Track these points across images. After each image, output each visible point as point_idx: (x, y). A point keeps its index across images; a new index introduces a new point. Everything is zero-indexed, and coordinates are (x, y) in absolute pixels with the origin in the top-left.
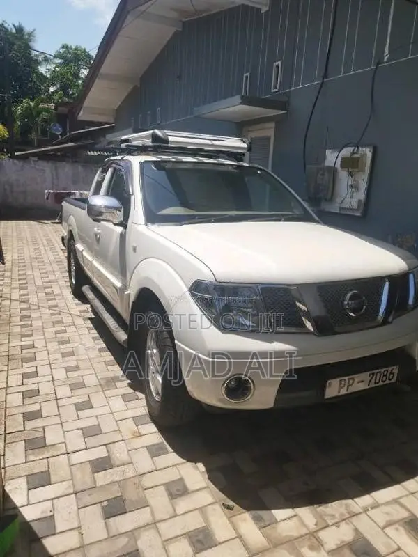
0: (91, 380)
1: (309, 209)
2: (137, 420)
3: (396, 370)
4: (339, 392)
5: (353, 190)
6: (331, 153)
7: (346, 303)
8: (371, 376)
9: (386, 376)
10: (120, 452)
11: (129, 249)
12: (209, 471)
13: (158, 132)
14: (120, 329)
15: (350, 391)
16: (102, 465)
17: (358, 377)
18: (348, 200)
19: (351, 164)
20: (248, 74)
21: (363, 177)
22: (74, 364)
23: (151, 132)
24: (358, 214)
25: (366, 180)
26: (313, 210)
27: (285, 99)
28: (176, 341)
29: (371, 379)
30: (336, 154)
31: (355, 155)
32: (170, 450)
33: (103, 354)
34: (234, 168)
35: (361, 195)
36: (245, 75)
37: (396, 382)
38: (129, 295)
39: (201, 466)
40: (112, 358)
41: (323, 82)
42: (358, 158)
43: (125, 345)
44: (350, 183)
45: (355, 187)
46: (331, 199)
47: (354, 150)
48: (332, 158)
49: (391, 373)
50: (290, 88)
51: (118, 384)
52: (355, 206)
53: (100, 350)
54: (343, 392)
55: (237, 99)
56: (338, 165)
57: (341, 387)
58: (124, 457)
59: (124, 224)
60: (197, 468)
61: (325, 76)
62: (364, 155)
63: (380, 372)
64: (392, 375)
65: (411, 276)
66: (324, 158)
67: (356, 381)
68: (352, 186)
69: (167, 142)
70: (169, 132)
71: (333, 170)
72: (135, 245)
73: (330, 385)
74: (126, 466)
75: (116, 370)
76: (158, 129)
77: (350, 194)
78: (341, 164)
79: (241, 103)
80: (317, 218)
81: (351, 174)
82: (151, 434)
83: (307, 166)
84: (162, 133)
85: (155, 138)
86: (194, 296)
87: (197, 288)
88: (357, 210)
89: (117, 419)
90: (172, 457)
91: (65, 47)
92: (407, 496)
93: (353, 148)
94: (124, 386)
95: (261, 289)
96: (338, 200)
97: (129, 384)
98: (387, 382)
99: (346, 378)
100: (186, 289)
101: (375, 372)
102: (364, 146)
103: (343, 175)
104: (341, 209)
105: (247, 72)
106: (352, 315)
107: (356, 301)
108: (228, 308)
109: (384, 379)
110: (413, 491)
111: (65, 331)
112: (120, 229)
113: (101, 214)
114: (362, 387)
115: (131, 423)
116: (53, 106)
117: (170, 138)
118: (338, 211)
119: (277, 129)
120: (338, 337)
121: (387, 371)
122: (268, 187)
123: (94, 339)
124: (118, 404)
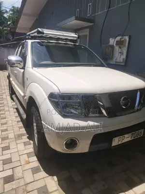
0: (11, 136)
1: (103, 62)
2: (29, 155)
3: (142, 131)
4: (118, 143)
6: (112, 39)
7: (121, 102)
8: (132, 135)
9: (138, 134)
10: (18, 173)
11: (25, 79)
12: (59, 181)
13: (39, 29)
14: (25, 113)
15: (123, 142)
16: (9, 179)
18: (119, 58)
19: (120, 43)
20: (78, 10)
22: (6, 128)
23: (36, 30)
24: (123, 64)
25: (126, 50)
27: (93, 19)
28: (42, 122)
30: (114, 40)
31: (122, 40)
32: (42, 170)
33: (19, 123)
34: (73, 46)
35: (124, 56)
37: (142, 136)
38: (26, 99)
39: (55, 178)
41: (108, 10)
43: (25, 120)
44: (119, 51)
45: (121, 53)
46: (112, 58)
50: (95, 14)
51: (23, 137)
52: (122, 61)
53: (18, 122)
54: (120, 143)
55: (74, 18)
56: (115, 45)
57: (119, 141)
58: (20, 175)
59: (23, 68)
60: (54, 179)
61: (109, 8)
62: (125, 40)
63: (136, 133)
64: (141, 134)
66: (109, 42)
67: (126, 137)
68: (120, 53)
69: (43, 33)
70: (44, 30)
71: (112, 47)
72: (27, 77)
73: (114, 141)
74: (20, 180)
75: (23, 131)
76: (40, 28)
77: (120, 56)
79: (75, 20)
80: (106, 65)
81: (120, 48)
82: (34, 162)
83: (102, 45)
84: (41, 30)
85: (39, 32)
86: (50, 100)
87: (52, 96)
89: (20, 155)
90: (43, 174)
91: (13, 7)
93: (121, 37)
94: (25, 138)
95: (82, 96)
96: (115, 58)
97: (28, 137)
98: (139, 136)
99: (122, 137)
100: (46, 97)
101: (134, 133)
102: (125, 36)
103: (117, 48)
104: (116, 62)
106: (124, 107)
107: (126, 101)
108: (66, 106)
109: (137, 136)
111: (5, 114)
112: (22, 70)
113: (14, 64)
114: (129, 139)
115: (26, 156)
116: (9, 29)
117: (45, 32)
118: (114, 63)
119: (90, 32)
120: (117, 118)
121: (139, 132)
122: (87, 54)
123: (16, 117)
124: (21, 147)
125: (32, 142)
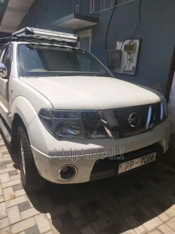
1: (109, 71)
2: (15, 188)
3: (155, 154)
4: (126, 169)
5: (130, 61)
6: (119, 43)
7: (129, 119)
8: (143, 159)
9: (150, 158)
10: (1, 211)
11: (10, 92)
12: (53, 218)
13: (28, 28)
14: (10, 135)
17: (136, 160)
18: (127, 67)
19: (129, 48)
20: (78, 5)
21: (135, 55)
23: (25, 28)
24: (132, 74)
25: (136, 56)
26: (111, 72)
27: (96, 17)
28: (31, 145)
29: (142, 161)
30: (122, 43)
31: (131, 44)
32: (32, 206)
34: (71, 50)
35: (134, 64)
36: (77, 6)
37: (155, 161)
38: (11, 117)
39: (48, 215)
40: (7, 150)
41: (115, 7)
42: (133, 45)
43: (10, 144)
44: (128, 58)
45: (131, 60)
46: (119, 67)
47: (130, 41)
48: (120, 46)
49: (152, 157)
50: (99, 11)
51: (7, 166)
52: (131, 70)
54: (128, 169)
55: (72, 15)
56: (123, 49)
57: (127, 167)
58: (3, 213)
59: (7, 77)
60: (46, 217)
61: (116, 4)
62: (135, 44)
63: (147, 157)
64: (153, 158)
65: (162, 104)
66: (116, 46)
67: (135, 163)
68: (129, 60)
69: (33, 33)
70: (34, 29)
71: (120, 52)
72: (12, 89)
73: (121, 167)
74: (3, 220)
75: (8, 157)
77: (129, 63)
78: (124, 48)
79: (74, 18)
80: (112, 75)
81: (129, 53)
82: (22, 196)
83: (108, 50)
84: (30, 29)
85: (27, 32)
86: (40, 118)
87: (43, 113)
88: (132, 72)
89: (3, 188)
90: (33, 211)
92: (162, 224)
93: (130, 40)
94: (10, 167)
95: (81, 112)
96: (123, 67)
97: (14, 165)
98: (151, 161)
99: (130, 162)
100: (36, 114)
101: (145, 156)
102: (135, 39)
103: (125, 54)
104: (124, 71)
105: (78, 4)
106: (132, 126)
107: (135, 118)
109: (149, 160)
110: (165, 221)
112: (6, 80)
114: (139, 164)
115: (11, 190)
117: (35, 32)
118: (122, 72)
119: (93, 33)
121: (151, 156)
122: (89, 61)
124: (5, 178)
125: (19, 171)
